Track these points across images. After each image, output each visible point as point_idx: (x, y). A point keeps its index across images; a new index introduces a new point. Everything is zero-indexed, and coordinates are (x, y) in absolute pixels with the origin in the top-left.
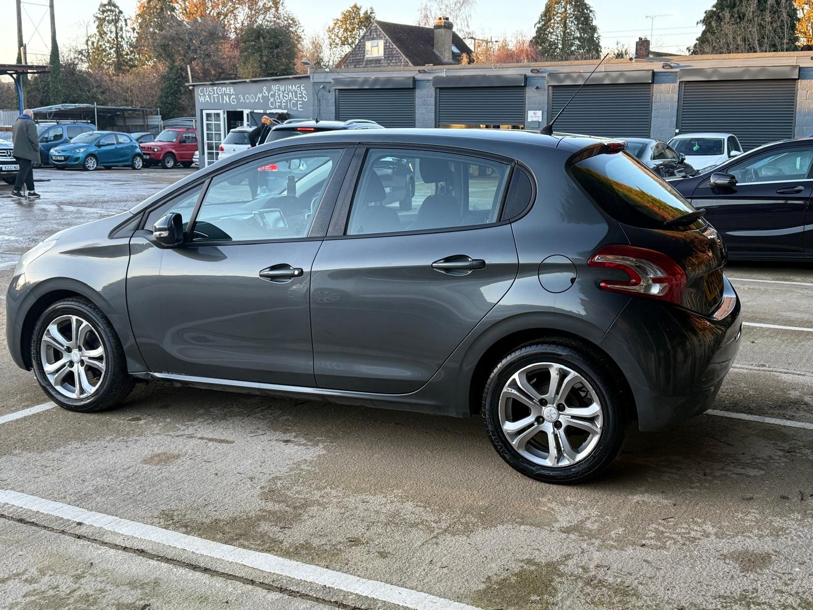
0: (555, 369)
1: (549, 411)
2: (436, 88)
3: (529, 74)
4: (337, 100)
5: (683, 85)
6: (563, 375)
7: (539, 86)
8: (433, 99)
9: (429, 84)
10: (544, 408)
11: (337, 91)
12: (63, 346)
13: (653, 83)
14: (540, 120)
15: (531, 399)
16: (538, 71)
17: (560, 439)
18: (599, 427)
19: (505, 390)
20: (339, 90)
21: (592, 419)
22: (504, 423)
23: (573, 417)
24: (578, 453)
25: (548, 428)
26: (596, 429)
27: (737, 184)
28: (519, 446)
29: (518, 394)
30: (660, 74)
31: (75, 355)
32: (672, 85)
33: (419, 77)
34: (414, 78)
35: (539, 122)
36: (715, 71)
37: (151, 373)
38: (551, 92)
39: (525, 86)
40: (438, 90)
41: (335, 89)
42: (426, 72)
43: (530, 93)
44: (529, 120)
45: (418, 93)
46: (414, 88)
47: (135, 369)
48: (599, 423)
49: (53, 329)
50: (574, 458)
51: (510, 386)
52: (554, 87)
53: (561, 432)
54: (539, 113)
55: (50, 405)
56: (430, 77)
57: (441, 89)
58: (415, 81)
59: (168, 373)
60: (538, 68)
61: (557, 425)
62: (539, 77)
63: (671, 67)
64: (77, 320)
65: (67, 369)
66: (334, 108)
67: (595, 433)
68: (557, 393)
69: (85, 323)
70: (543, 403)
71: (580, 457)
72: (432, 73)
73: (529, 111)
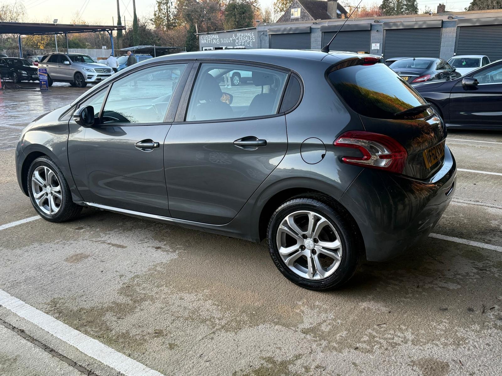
0: (312, 215)
1: (308, 243)
2: (322, 32)
3: (373, 23)
4: (270, 40)
5: (459, 28)
6: (317, 219)
7: (378, 30)
8: (320, 39)
9: (318, 30)
10: (305, 240)
11: (270, 35)
12: (42, 184)
13: (442, 27)
14: (379, 49)
15: (297, 234)
16: (378, 22)
17: (314, 262)
18: (340, 256)
19: (280, 227)
20: (271, 35)
21: (335, 250)
22: (280, 248)
23: (323, 248)
24: (327, 271)
25: (307, 253)
26: (338, 258)
27: (478, 84)
28: (290, 264)
29: (288, 230)
30: (447, 22)
31: (48, 189)
32: (453, 28)
33: (313, 26)
34: (310, 27)
35: (378, 50)
36: (478, 20)
37: (85, 202)
38: (385, 33)
39: (371, 30)
40: (323, 33)
41: (269, 35)
42: (317, 23)
43: (373, 34)
44: (373, 48)
45: (313, 35)
46: (310, 33)
47: (76, 199)
48: (340, 254)
49: (36, 173)
50: (323, 275)
51: (283, 224)
52: (386, 30)
53: (316, 257)
54: (378, 45)
55: (38, 217)
56: (319, 26)
57: (325, 32)
58: (311, 28)
59: (93, 203)
60: (378, 20)
61: (313, 252)
62: (379, 25)
63: (453, 18)
64: (47, 169)
65: (45, 197)
66: (268, 44)
67: (337, 260)
68: (313, 230)
69: (51, 171)
70: (305, 237)
71: (328, 274)
72: (320, 24)
73: (372, 44)
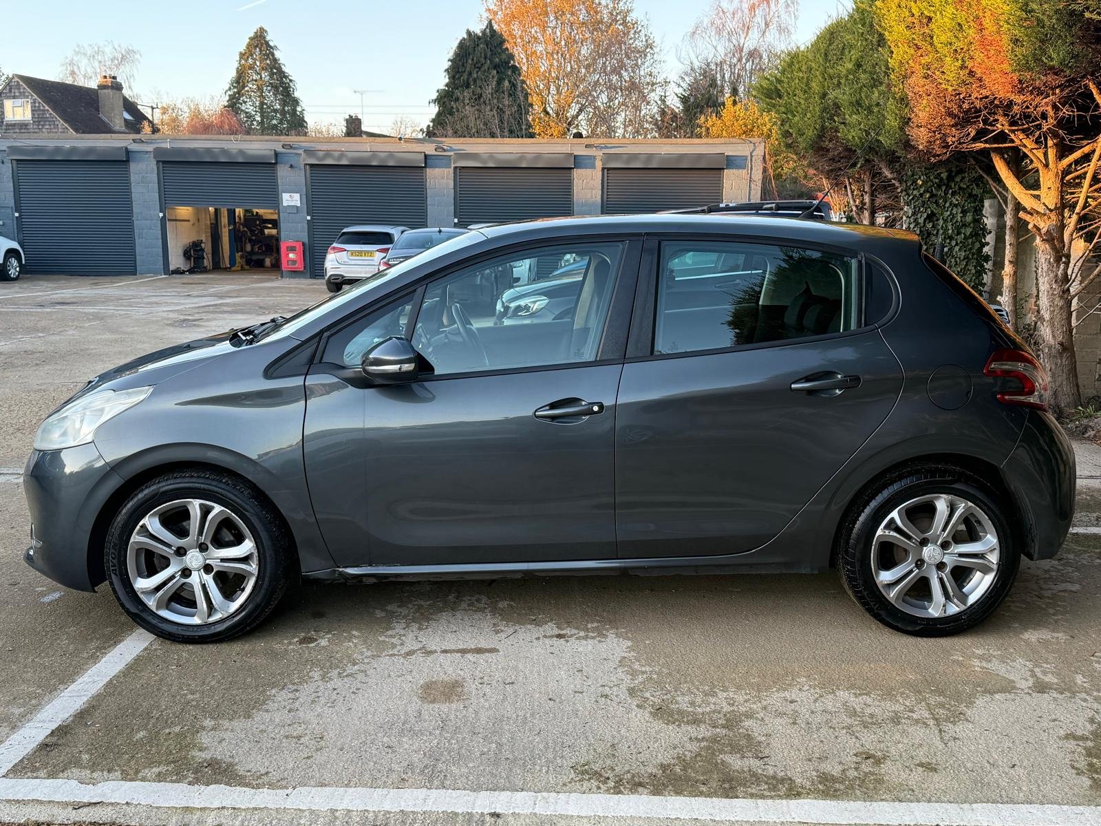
0: (942, 501)
1: (931, 552)
2: (158, 162)
3: (280, 149)
4: (15, 174)
5: (458, 170)
6: (953, 508)
7: (293, 164)
8: (155, 175)
9: (147, 156)
10: (924, 548)
11: (14, 162)
13: (425, 167)
14: (299, 205)
15: (909, 538)
16: (291, 147)
18: (994, 562)
19: (879, 532)
20: (17, 160)
21: (980, 555)
22: (877, 574)
23: (961, 555)
25: (930, 571)
26: (992, 566)
28: (898, 600)
30: (433, 158)
31: (194, 559)
32: (446, 170)
33: (133, 147)
34: (126, 148)
35: (297, 207)
36: (491, 156)
37: (341, 570)
38: (308, 172)
39: (276, 163)
40: (161, 163)
41: (11, 160)
42: (143, 141)
43: (283, 172)
44: (285, 204)
45: (133, 167)
46: (128, 161)
47: (313, 566)
48: (994, 558)
49: (152, 522)
51: (886, 526)
52: (312, 166)
53: (947, 574)
54: (297, 196)
56: (150, 148)
57: (164, 162)
58: (128, 152)
60: (291, 143)
61: (942, 566)
62: (292, 154)
63: (445, 150)
64: (203, 506)
65: (179, 581)
66: (12, 184)
67: (987, 568)
68: (944, 529)
69: (218, 508)
70: (925, 542)
72: (151, 143)
73: (284, 194)
